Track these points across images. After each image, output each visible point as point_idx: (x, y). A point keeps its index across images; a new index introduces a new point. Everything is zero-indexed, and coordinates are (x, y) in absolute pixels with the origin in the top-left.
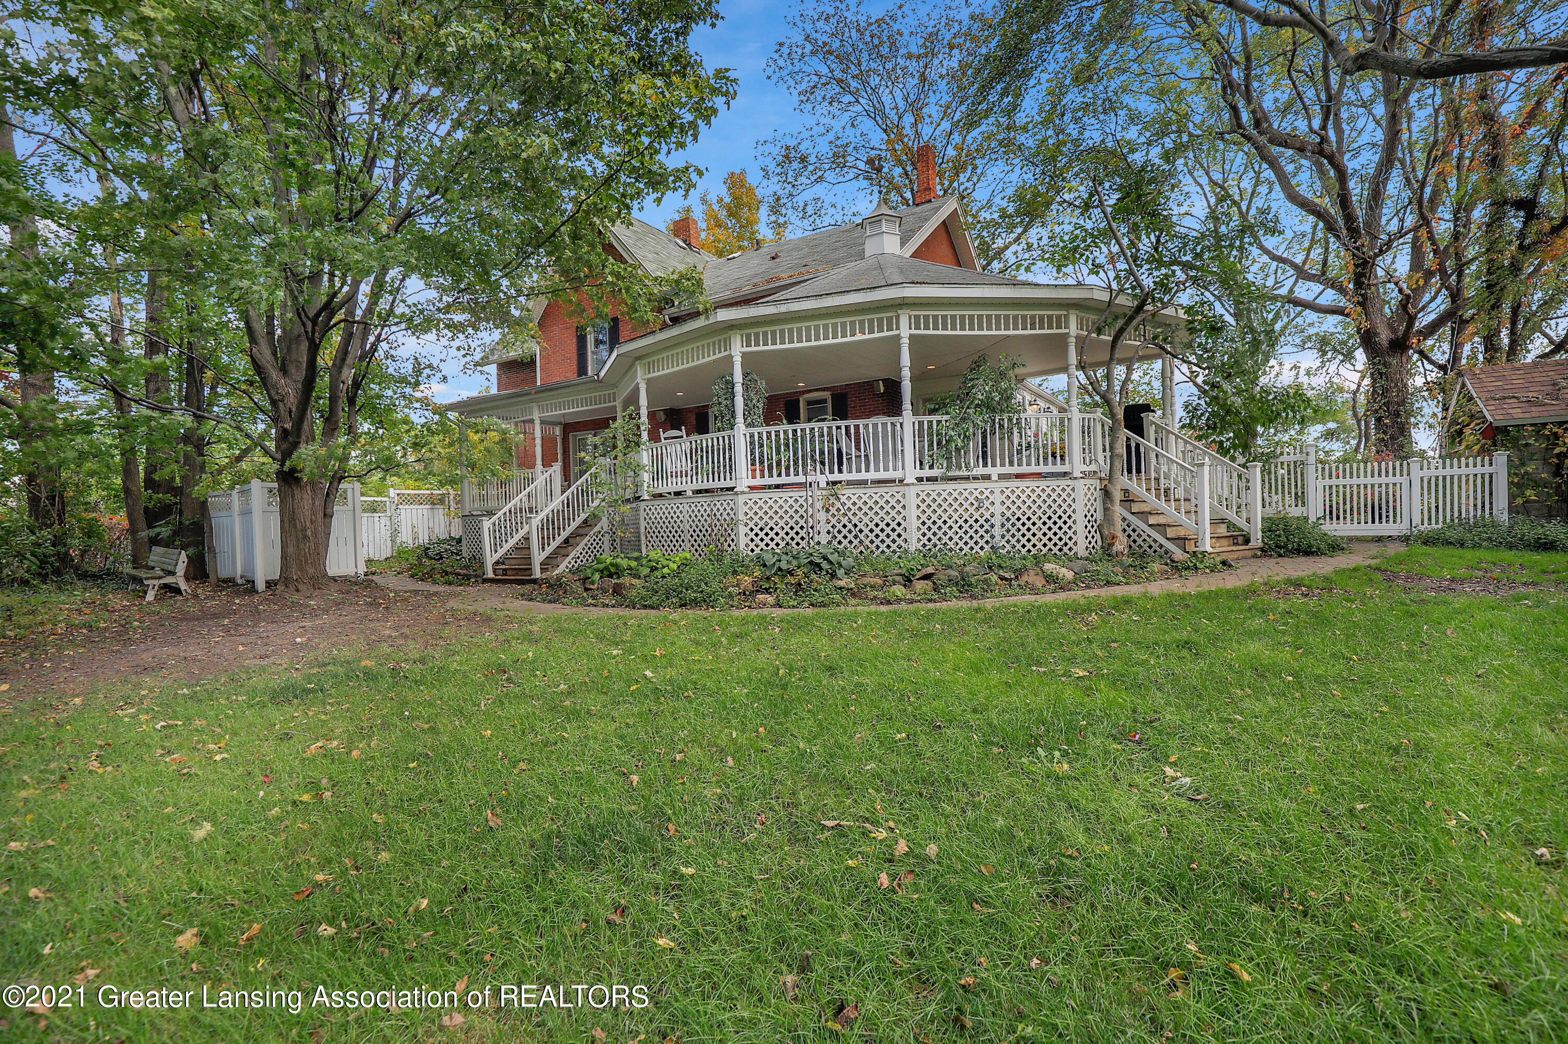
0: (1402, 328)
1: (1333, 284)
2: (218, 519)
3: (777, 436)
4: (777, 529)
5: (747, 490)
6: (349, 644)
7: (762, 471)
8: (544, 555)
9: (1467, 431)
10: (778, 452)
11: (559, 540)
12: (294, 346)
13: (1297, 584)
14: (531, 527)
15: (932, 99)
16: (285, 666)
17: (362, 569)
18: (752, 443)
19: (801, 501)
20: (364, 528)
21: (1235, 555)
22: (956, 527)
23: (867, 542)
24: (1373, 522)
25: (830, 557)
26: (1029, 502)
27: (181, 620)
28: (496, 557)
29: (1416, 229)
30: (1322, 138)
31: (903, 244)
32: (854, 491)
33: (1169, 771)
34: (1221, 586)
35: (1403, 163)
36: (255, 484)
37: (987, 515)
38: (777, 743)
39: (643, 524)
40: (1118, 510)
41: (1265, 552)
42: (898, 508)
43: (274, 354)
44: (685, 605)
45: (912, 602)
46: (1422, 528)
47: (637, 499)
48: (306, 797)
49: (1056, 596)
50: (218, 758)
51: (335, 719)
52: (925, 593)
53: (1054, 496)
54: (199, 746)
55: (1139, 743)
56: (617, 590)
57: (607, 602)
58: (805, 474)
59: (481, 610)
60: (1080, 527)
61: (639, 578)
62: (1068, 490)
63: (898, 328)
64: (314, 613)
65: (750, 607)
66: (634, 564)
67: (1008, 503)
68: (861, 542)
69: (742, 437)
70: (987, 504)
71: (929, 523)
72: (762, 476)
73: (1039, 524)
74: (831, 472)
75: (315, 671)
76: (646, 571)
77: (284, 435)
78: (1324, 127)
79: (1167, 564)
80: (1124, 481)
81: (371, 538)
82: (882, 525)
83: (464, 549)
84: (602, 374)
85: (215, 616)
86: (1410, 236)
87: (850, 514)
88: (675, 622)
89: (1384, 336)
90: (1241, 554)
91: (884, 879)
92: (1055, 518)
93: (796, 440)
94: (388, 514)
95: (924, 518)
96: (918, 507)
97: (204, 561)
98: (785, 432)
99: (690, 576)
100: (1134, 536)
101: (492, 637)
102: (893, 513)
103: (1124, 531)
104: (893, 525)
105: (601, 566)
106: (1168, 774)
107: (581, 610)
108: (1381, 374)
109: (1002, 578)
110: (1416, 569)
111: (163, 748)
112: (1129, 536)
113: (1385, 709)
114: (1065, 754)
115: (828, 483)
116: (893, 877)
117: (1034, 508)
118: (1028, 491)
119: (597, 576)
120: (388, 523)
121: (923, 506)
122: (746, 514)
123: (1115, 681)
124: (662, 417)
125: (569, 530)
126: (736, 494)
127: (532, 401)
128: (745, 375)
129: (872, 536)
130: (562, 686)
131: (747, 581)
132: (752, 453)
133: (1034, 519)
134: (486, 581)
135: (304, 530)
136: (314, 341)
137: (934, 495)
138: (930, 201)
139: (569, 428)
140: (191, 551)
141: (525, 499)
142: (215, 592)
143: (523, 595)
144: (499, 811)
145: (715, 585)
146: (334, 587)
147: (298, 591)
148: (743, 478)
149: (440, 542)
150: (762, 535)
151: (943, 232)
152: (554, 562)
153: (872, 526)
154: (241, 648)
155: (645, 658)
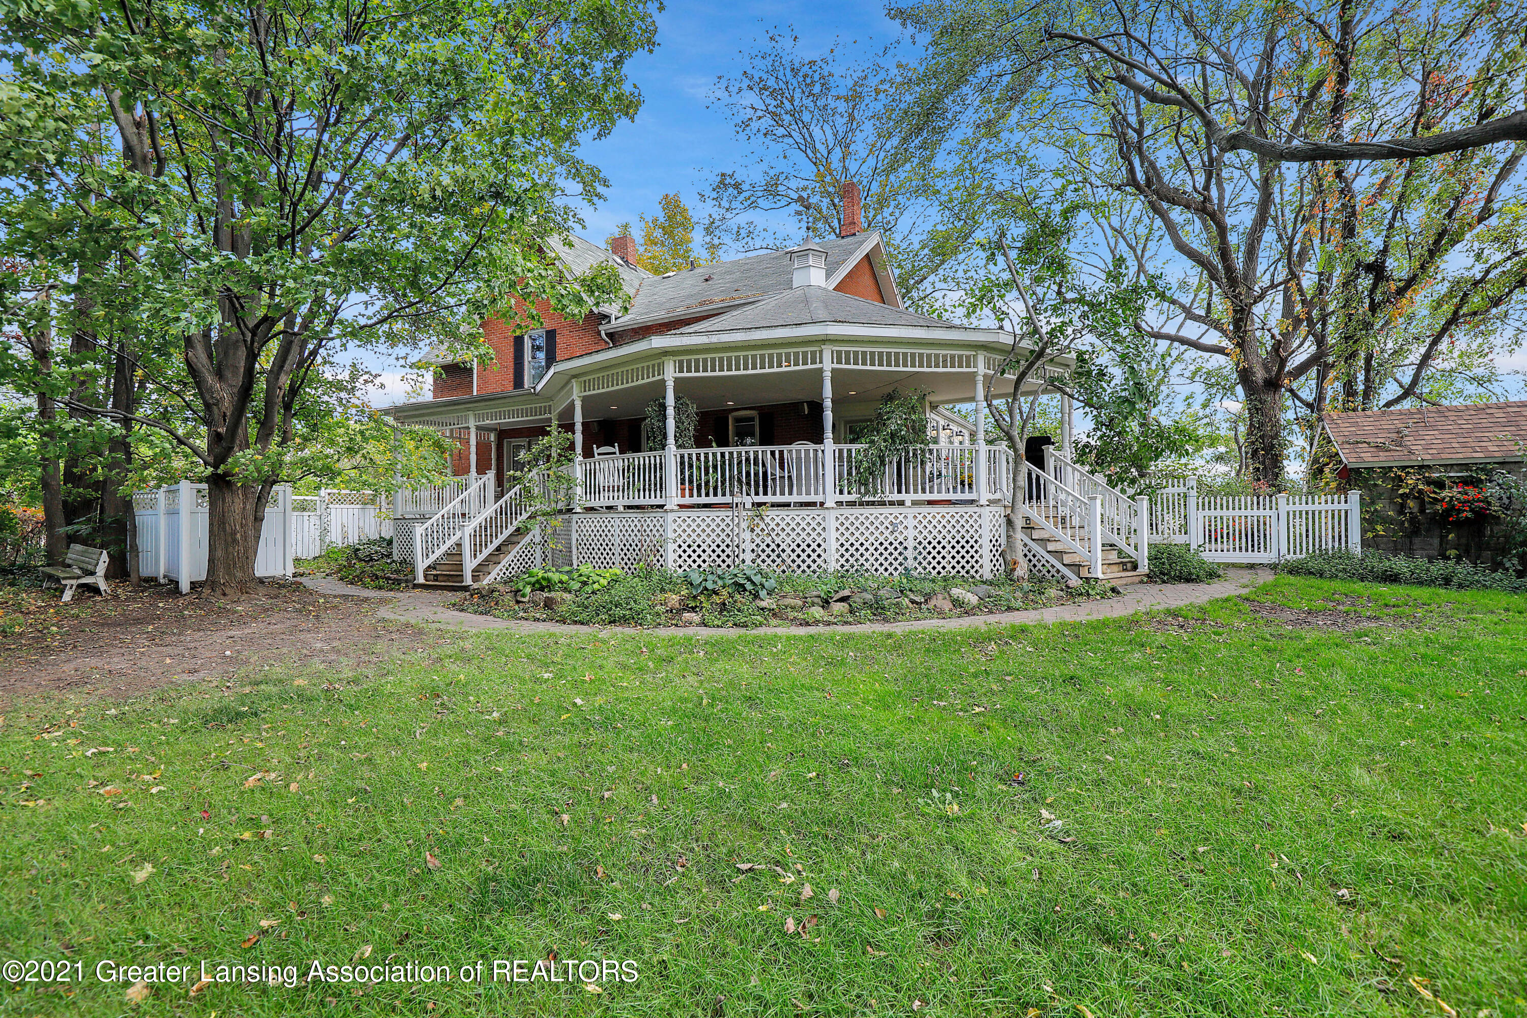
0: (1275, 369)
1: (1216, 325)
2: (143, 518)
3: (706, 457)
4: (704, 546)
5: (677, 508)
6: (280, 658)
7: (691, 490)
8: (476, 562)
9: (1327, 470)
10: (707, 473)
11: (491, 548)
12: (231, 352)
13: (1175, 614)
14: (463, 533)
15: (859, 136)
16: (215, 684)
17: (290, 571)
18: (682, 463)
19: (728, 520)
20: (293, 527)
21: (1124, 581)
22: (872, 549)
23: (789, 561)
24: (1247, 550)
25: (753, 578)
26: (939, 527)
27: (103, 625)
28: (428, 562)
29: (1286, 282)
30: (1205, 198)
31: (828, 276)
32: (777, 513)
33: (1045, 813)
34: (1109, 615)
35: (1275, 219)
36: (185, 485)
37: (901, 539)
38: (698, 781)
39: (574, 536)
40: (1019, 535)
41: (1151, 578)
42: (819, 530)
43: (210, 356)
44: (614, 622)
45: (828, 624)
46: (1288, 557)
47: (570, 511)
48: (247, 835)
49: (960, 621)
50: (154, 791)
51: (271, 746)
52: (842, 616)
53: (962, 522)
54: (133, 777)
55: (1021, 783)
56: (549, 604)
57: (538, 615)
58: (732, 494)
59: (413, 622)
60: (985, 551)
61: (570, 592)
62: (975, 516)
63: (821, 362)
64: (242, 620)
65: (676, 625)
66: (565, 578)
67: (920, 528)
68: (783, 561)
69: (673, 458)
70: (901, 528)
71: (847, 545)
72: (691, 496)
73: (949, 547)
74: (757, 494)
75: (247, 690)
76: (576, 586)
77: (216, 439)
78: (1207, 187)
79: (1062, 590)
80: (1025, 509)
81: (300, 538)
82: (803, 546)
83: (395, 552)
84: (539, 387)
85: (138, 621)
86: (1282, 287)
87: (773, 535)
88: (603, 641)
89: (1260, 375)
90: (1129, 580)
91: (791, 925)
92: (963, 542)
93: (723, 463)
94: (318, 513)
95: (842, 540)
96: (838, 529)
97: (125, 559)
98: (714, 455)
99: (619, 592)
100: (1034, 561)
101: (425, 654)
102: (814, 535)
103: (1025, 556)
104: (814, 546)
105: (533, 580)
106: (1044, 816)
107: (512, 623)
108: (1257, 409)
109: (913, 602)
110: (1280, 600)
111: (96, 779)
112: (1030, 561)
113: (1233, 750)
114: (956, 795)
115: (753, 504)
116: (799, 921)
117: (944, 532)
118: (939, 517)
119: (528, 589)
120: (318, 523)
121: (842, 529)
122: (675, 531)
123: (1007, 717)
124: (595, 428)
125: (501, 538)
126: (666, 511)
127: (468, 410)
128: (677, 399)
129: (794, 556)
130: (495, 714)
131: (674, 599)
132: (682, 473)
133: (944, 543)
134: (416, 586)
135: (234, 533)
136: (253, 351)
137: (852, 519)
138: (854, 234)
139: (503, 434)
140: (112, 548)
141: (458, 506)
142: (136, 592)
143: (454, 605)
144: (437, 851)
145: (644, 604)
146: (262, 590)
147: (224, 595)
148: (673, 496)
149: (371, 543)
150: (689, 551)
151: (866, 264)
152: (485, 569)
153: (794, 546)
154: (168, 661)
155: (575, 684)
